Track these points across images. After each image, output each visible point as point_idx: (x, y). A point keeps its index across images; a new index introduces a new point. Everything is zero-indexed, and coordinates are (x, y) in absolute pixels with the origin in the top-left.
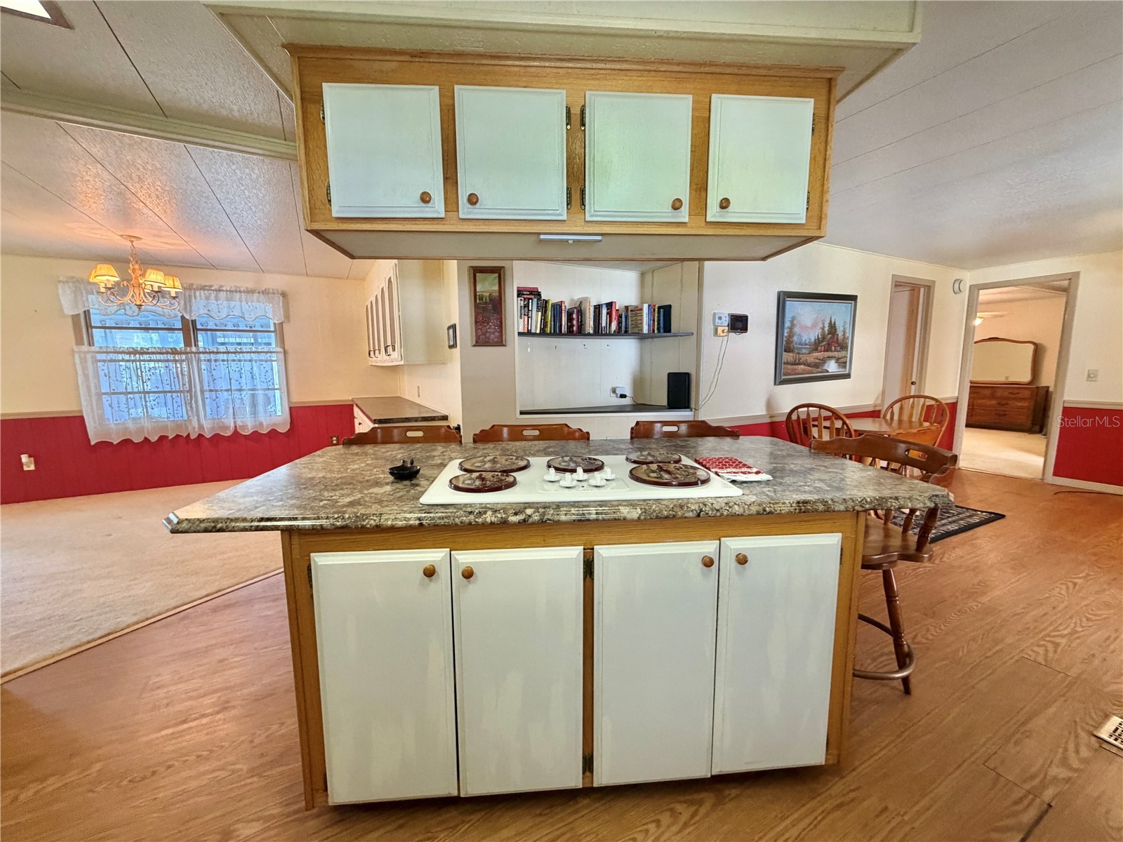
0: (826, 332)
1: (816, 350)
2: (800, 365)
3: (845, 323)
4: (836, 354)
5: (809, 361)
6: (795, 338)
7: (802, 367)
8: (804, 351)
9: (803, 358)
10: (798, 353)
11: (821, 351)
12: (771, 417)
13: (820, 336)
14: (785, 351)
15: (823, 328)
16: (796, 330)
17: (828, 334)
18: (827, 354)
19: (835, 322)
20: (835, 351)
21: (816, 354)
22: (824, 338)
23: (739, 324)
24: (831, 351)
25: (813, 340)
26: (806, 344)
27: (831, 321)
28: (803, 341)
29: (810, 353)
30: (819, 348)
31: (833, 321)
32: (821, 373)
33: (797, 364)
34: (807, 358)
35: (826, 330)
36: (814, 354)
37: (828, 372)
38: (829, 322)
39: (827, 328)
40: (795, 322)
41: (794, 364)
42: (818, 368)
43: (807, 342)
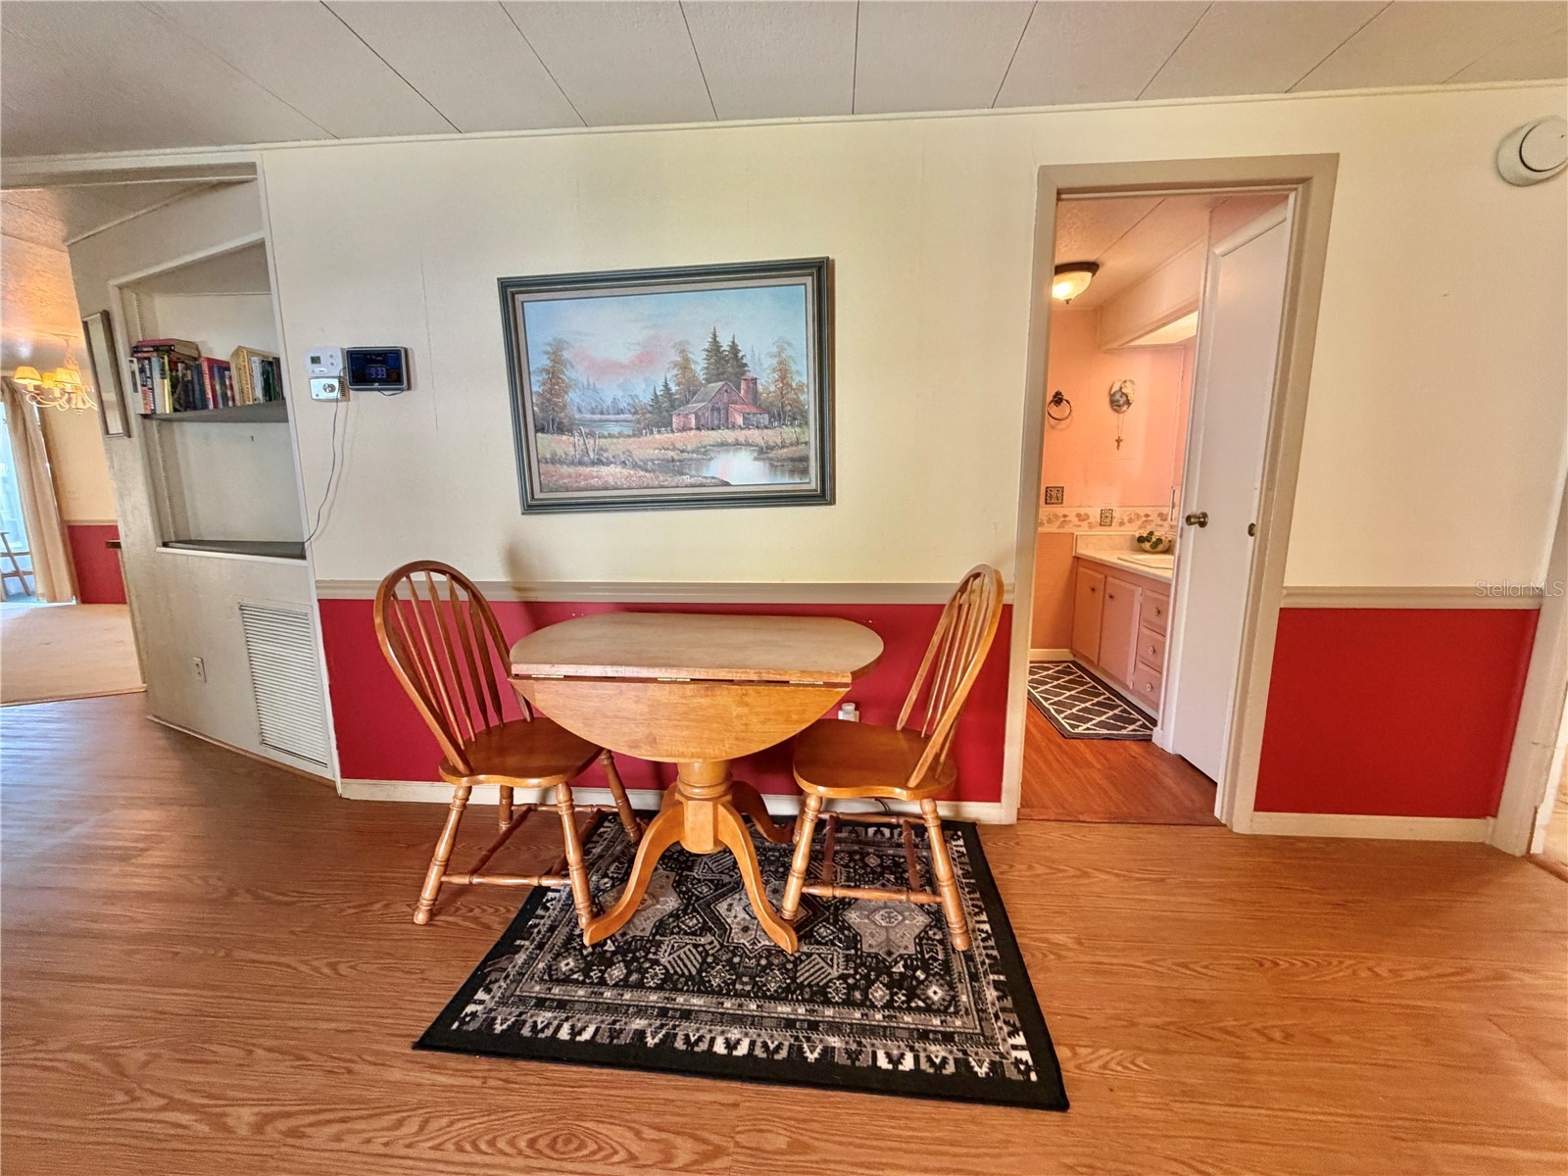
0: (701, 376)
1: (663, 424)
2: (608, 464)
3: (783, 344)
4: (755, 435)
5: (637, 455)
6: (573, 397)
7: (614, 469)
8: (615, 429)
9: (615, 447)
10: (592, 434)
11: (685, 429)
12: (519, 589)
13: (674, 388)
14: (540, 429)
15: (685, 366)
16: (575, 374)
17: (709, 381)
18: (710, 437)
19: (734, 348)
20: (747, 425)
21: (662, 437)
22: (691, 390)
23: (377, 369)
24: (733, 427)
25: (646, 398)
26: (621, 411)
27: (715, 343)
28: (609, 401)
29: (637, 434)
30: (675, 420)
31: (725, 346)
32: (692, 485)
33: (593, 464)
34: (631, 448)
35: (700, 365)
36: (657, 436)
37: (727, 484)
38: (707, 346)
39: (703, 364)
40: (566, 355)
41: (581, 463)
42: (682, 474)
43: (623, 405)
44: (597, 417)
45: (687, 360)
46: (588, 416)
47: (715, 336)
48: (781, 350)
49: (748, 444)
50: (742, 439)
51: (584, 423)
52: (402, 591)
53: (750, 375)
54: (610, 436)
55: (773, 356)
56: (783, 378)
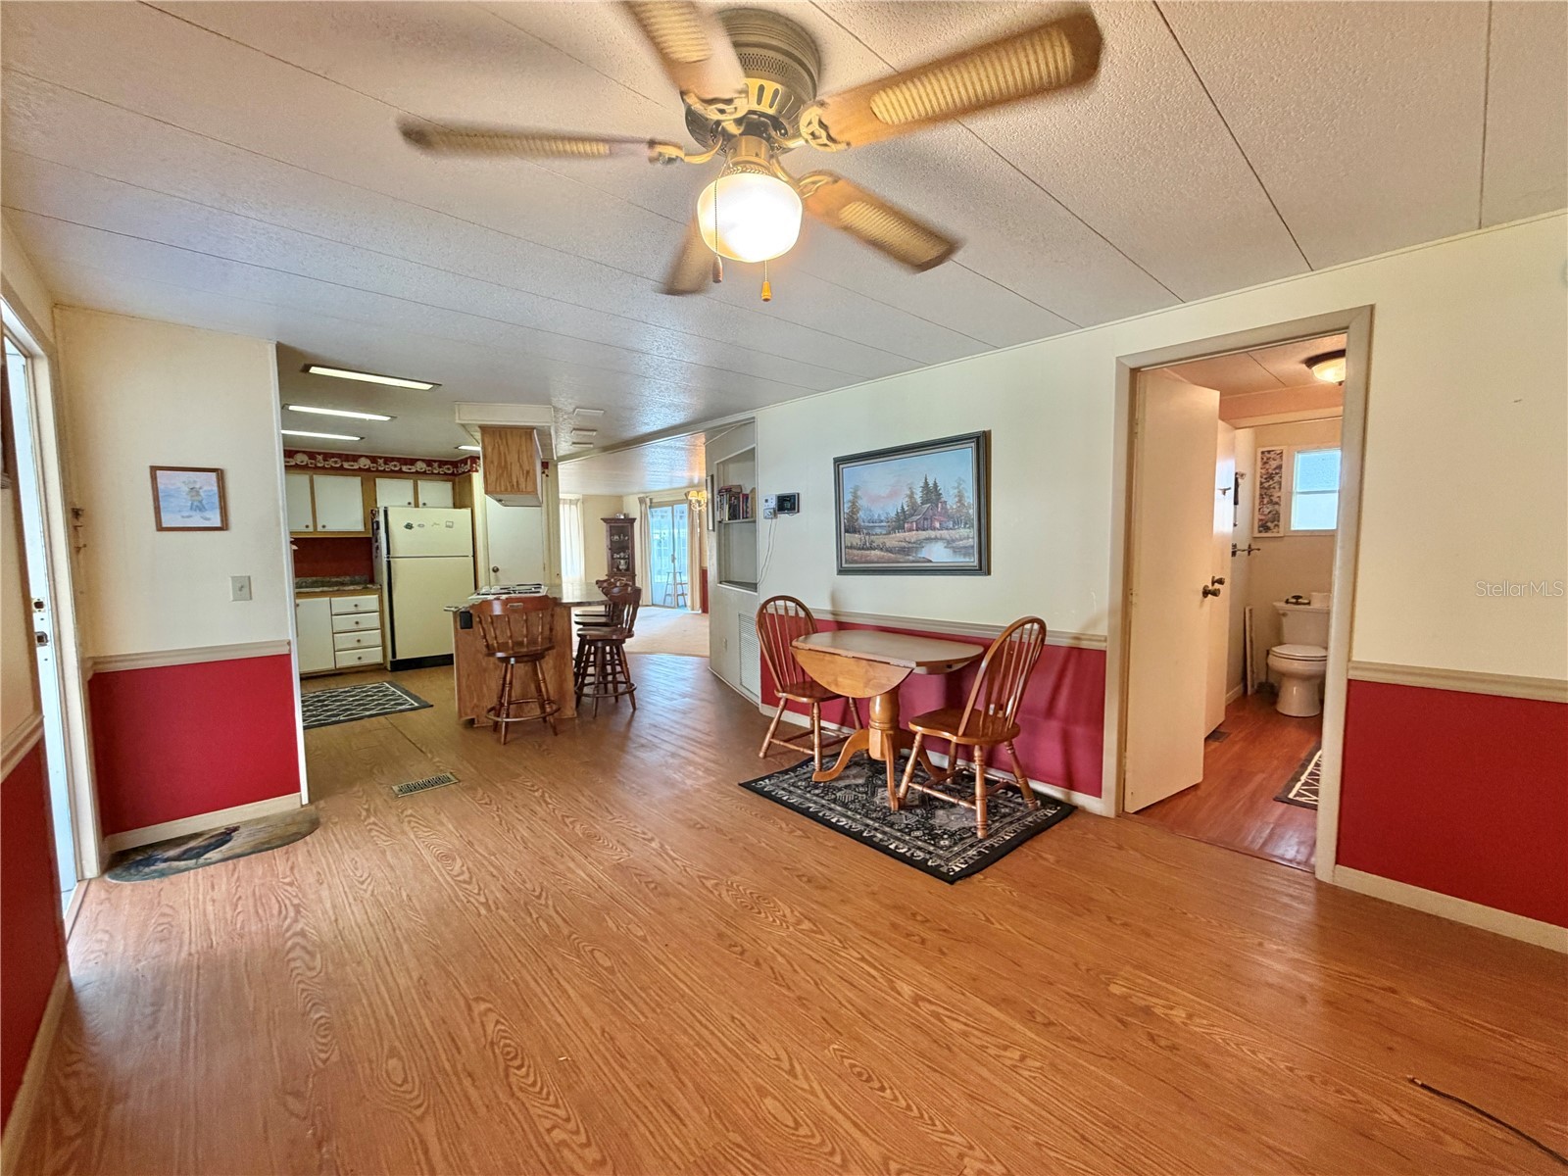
0: (919, 501)
1: (901, 528)
2: (874, 549)
3: (960, 481)
4: (944, 533)
5: (888, 545)
6: (861, 514)
7: (877, 552)
8: (878, 531)
9: (878, 541)
10: (868, 534)
11: (911, 530)
12: (834, 614)
13: (906, 508)
14: (847, 531)
15: (911, 496)
16: (862, 503)
17: (923, 504)
18: (923, 534)
19: (935, 484)
20: (941, 529)
21: (900, 535)
22: (914, 509)
23: (787, 504)
24: (934, 529)
25: (893, 514)
26: (882, 521)
27: (926, 483)
28: (876, 517)
29: (889, 533)
30: (906, 526)
31: (931, 485)
32: (913, 562)
33: (868, 549)
34: (885, 540)
35: (918, 497)
36: (898, 535)
37: (931, 561)
38: (922, 485)
39: (920, 494)
40: (859, 493)
41: (863, 549)
42: (909, 555)
43: (883, 518)
44: (872, 524)
45: (912, 493)
46: (867, 524)
47: (926, 479)
48: (960, 484)
49: (941, 539)
50: (938, 536)
51: (867, 528)
52: (771, 609)
53: (943, 499)
54: (876, 534)
55: (955, 488)
56: (960, 501)
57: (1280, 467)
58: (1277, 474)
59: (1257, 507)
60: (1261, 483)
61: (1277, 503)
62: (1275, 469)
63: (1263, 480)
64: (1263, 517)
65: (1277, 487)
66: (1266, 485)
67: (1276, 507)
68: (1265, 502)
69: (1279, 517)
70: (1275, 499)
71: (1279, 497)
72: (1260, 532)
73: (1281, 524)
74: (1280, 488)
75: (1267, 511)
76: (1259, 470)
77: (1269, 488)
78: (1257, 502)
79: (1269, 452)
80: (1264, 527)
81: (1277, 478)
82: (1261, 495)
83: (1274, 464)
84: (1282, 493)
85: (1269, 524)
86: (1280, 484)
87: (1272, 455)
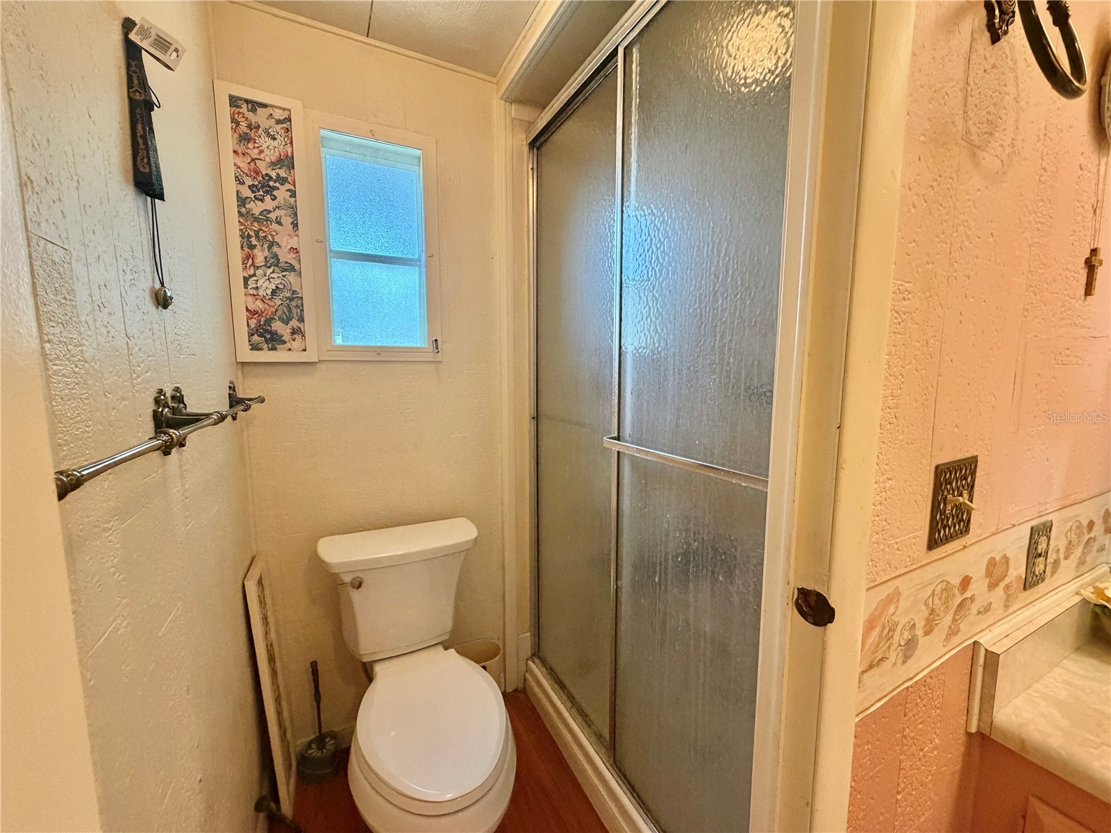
57: (287, 162)
58: (283, 181)
59: (238, 273)
60: (242, 201)
61: (292, 268)
62: (273, 164)
63: (247, 193)
64: (259, 305)
65: (287, 221)
66: (256, 208)
67: (292, 277)
68: (260, 260)
69: (301, 307)
70: (285, 257)
71: (295, 250)
72: (255, 347)
73: (309, 327)
74: (295, 225)
75: (266, 287)
76: (229, 160)
77: (264, 217)
78: (236, 255)
79: (254, 106)
80: (265, 335)
81: (282, 193)
82: (245, 237)
83: (270, 149)
84: (303, 240)
85: (277, 326)
86: (294, 211)
87: (261, 117)
